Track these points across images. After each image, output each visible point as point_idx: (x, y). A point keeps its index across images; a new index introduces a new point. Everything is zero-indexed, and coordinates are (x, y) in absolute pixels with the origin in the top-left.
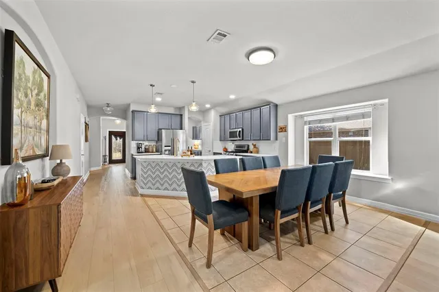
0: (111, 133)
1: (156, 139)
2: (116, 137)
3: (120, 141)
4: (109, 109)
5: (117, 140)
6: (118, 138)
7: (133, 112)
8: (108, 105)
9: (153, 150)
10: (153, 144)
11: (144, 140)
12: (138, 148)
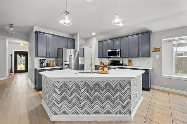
0: (16, 53)
1: (57, 56)
2: (20, 55)
3: (24, 58)
4: (12, 29)
5: (21, 57)
6: (22, 56)
7: (36, 32)
8: (11, 25)
9: (53, 64)
10: (54, 59)
11: (47, 57)
12: (41, 63)
